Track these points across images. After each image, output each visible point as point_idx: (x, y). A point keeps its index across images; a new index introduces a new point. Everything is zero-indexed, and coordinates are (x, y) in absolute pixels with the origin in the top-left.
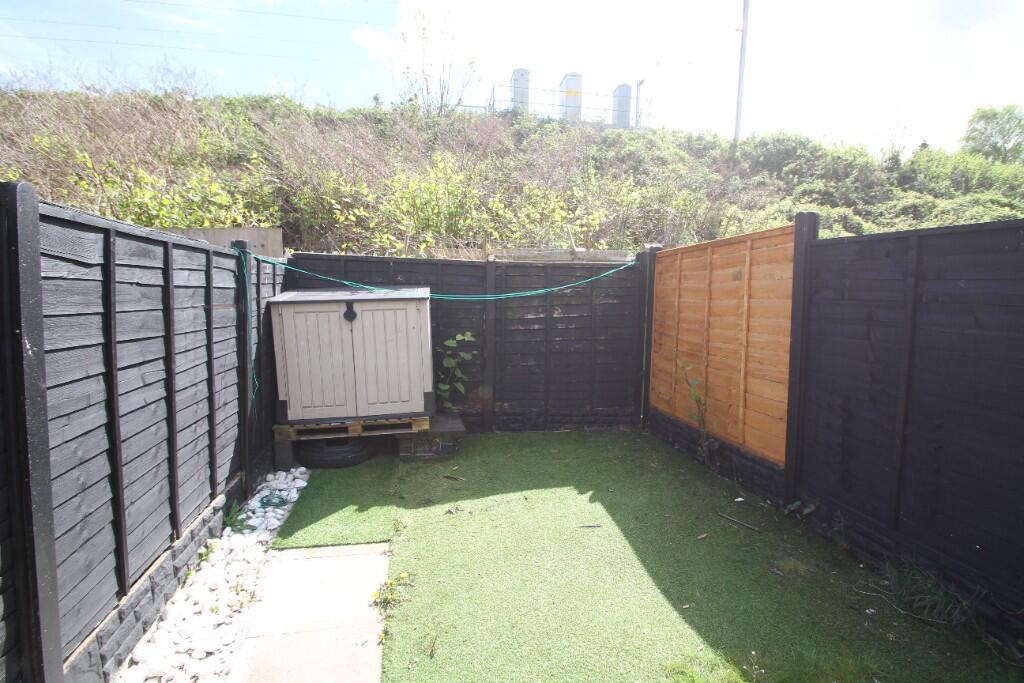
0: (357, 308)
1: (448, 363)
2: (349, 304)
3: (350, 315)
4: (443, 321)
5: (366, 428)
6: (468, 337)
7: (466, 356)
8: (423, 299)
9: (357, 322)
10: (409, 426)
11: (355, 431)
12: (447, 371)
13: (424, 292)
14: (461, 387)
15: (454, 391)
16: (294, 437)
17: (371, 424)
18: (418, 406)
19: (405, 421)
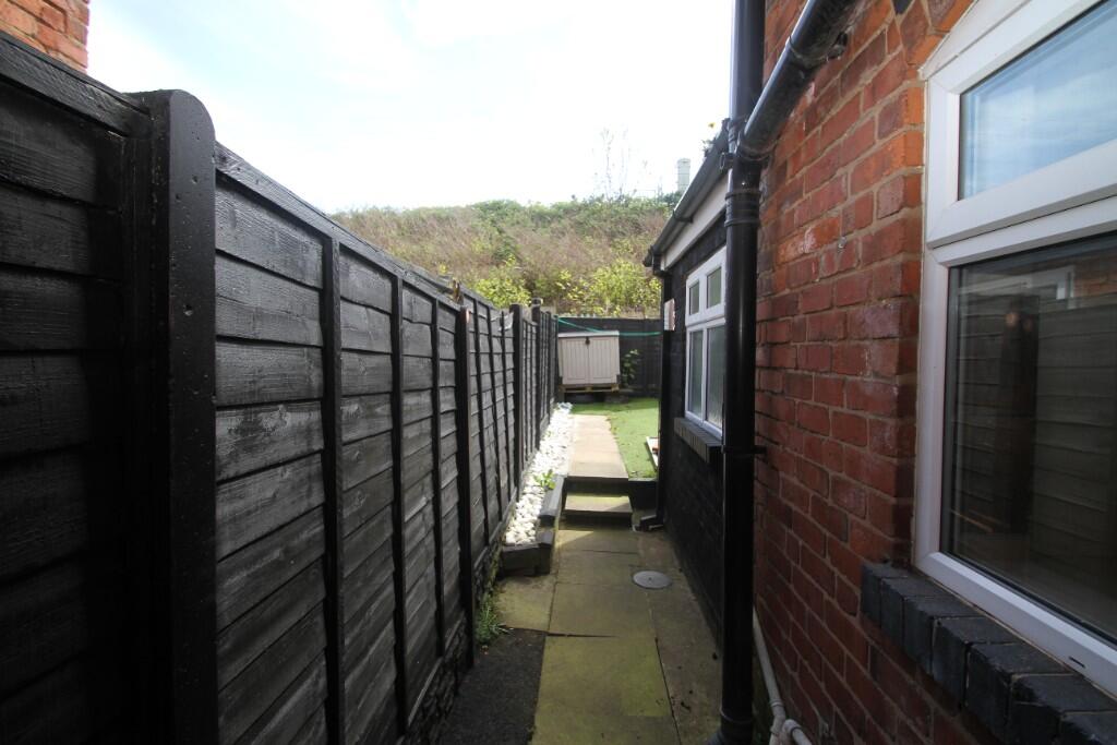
0: (591, 340)
1: (627, 365)
2: (587, 338)
3: (588, 342)
4: (625, 345)
5: (593, 388)
6: (635, 352)
7: (634, 362)
8: (615, 336)
9: (591, 345)
10: (610, 388)
11: (588, 390)
12: (626, 368)
13: (617, 333)
14: (632, 376)
15: (629, 378)
16: (564, 391)
17: (595, 387)
18: (614, 380)
19: (609, 387)
